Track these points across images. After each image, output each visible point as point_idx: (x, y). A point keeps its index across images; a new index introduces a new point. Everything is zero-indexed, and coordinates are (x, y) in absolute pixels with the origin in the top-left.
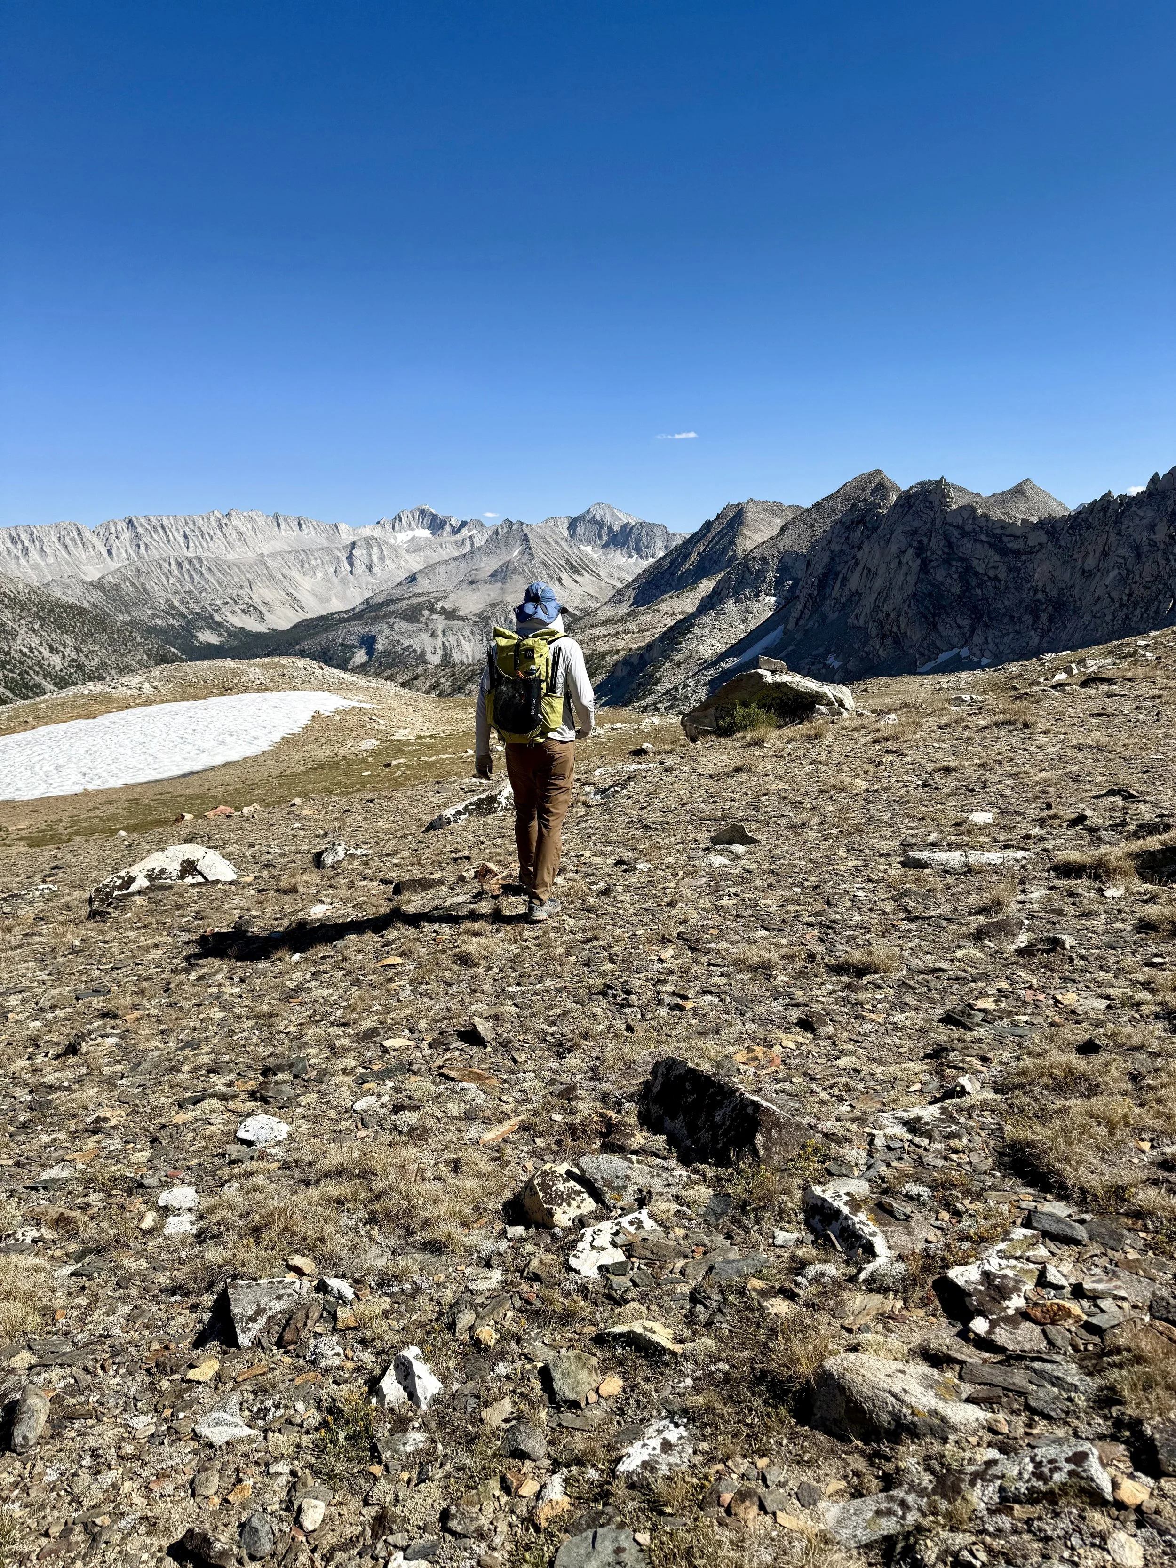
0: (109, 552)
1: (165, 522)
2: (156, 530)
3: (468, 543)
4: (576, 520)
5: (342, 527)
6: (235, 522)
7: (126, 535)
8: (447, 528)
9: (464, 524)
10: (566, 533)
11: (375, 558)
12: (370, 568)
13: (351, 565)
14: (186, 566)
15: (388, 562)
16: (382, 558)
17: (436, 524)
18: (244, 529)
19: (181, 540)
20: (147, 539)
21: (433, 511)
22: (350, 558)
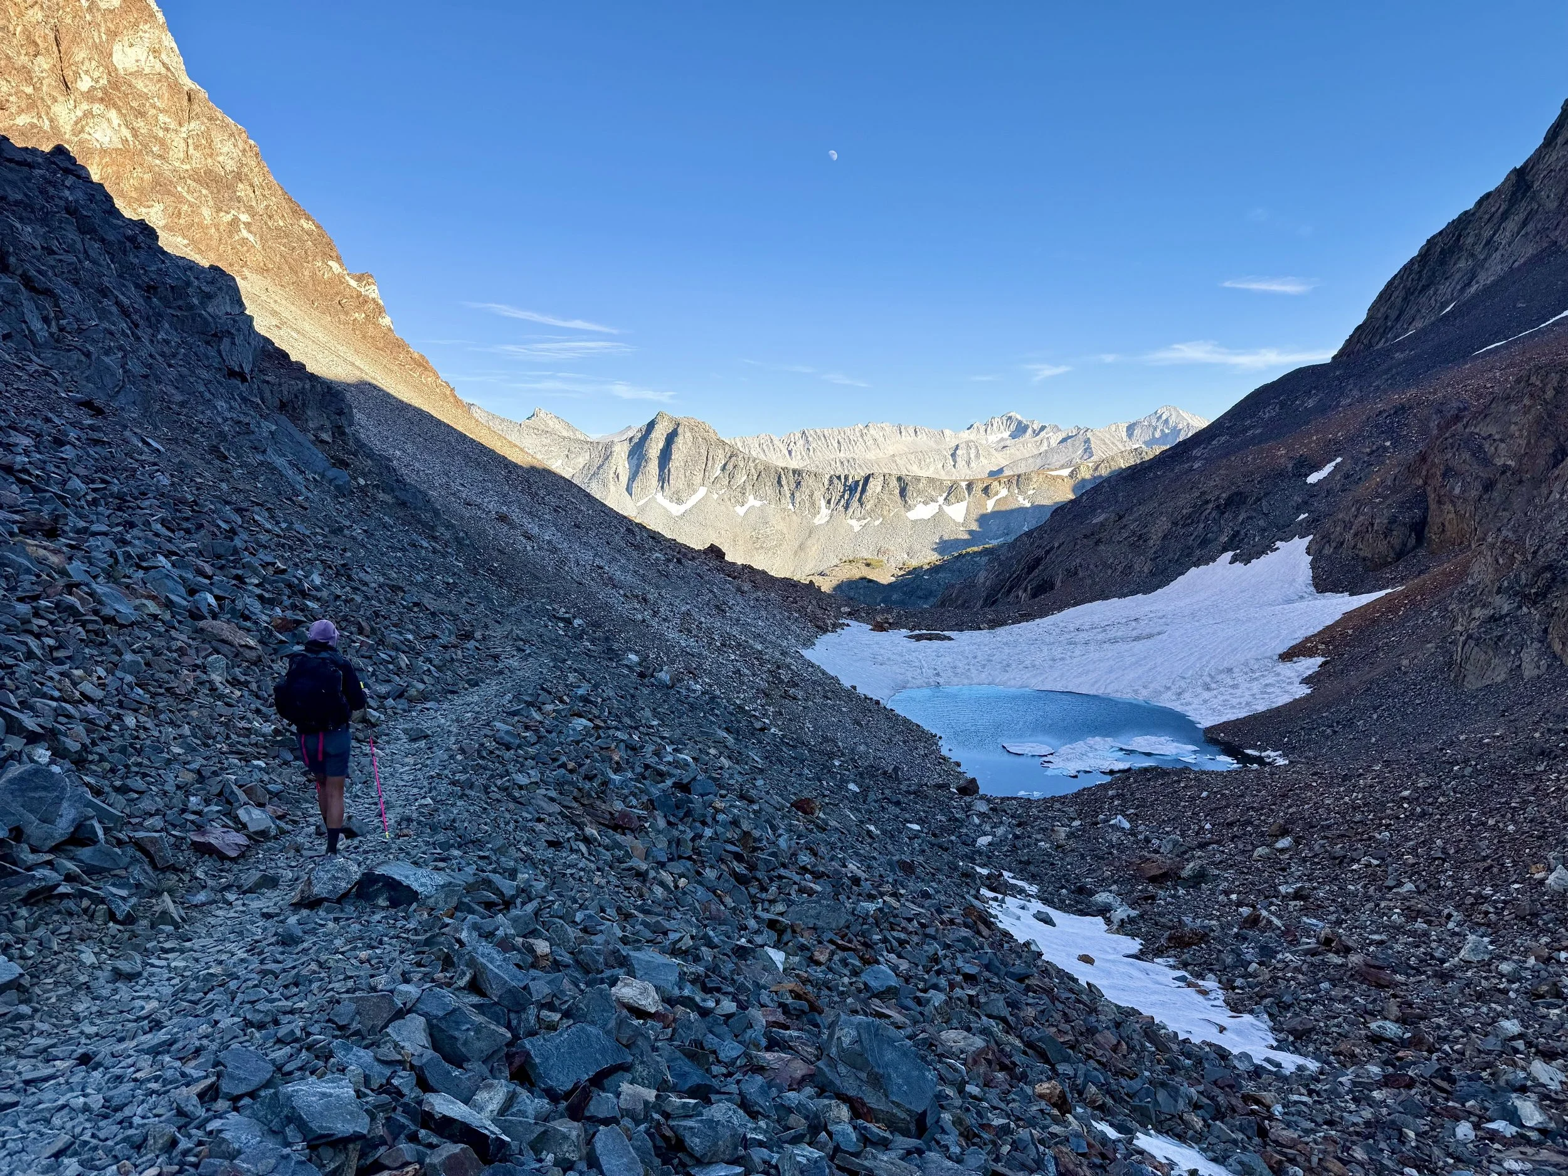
0: (790, 452)
1: (826, 433)
2: (819, 439)
3: (1045, 443)
4: (1134, 424)
5: (947, 432)
6: (872, 431)
7: (801, 442)
8: (1030, 431)
9: (1043, 428)
10: (1124, 434)
11: (972, 456)
12: (968, 463)
13: (955, 462)
14: (846, 463)
15: (982, 459)
16: (978, 456)
17: (1020, 430)
18: (877, 437)
19: (836, 445)
20: (814, 445)
21: (1019, 418)
22: (953, 455)
